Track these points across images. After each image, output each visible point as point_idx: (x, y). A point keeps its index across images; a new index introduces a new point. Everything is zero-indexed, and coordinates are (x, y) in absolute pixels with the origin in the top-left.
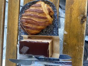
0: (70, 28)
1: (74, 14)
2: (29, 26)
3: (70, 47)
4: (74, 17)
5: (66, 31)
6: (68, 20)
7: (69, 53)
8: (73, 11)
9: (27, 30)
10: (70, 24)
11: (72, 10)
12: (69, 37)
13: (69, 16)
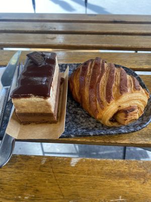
0: (88, 174)
1: (131, 185)
2: (89, 70)
3: (32, 174)
4: (121, 185)
5: (78, 163)
6: (110, 168)
7: (16, 171)
8: (138, 183)
9: (79, 69)
10: (99, 173)
11: (143, 180)
12: (61, 172)
13: (122, 170)
